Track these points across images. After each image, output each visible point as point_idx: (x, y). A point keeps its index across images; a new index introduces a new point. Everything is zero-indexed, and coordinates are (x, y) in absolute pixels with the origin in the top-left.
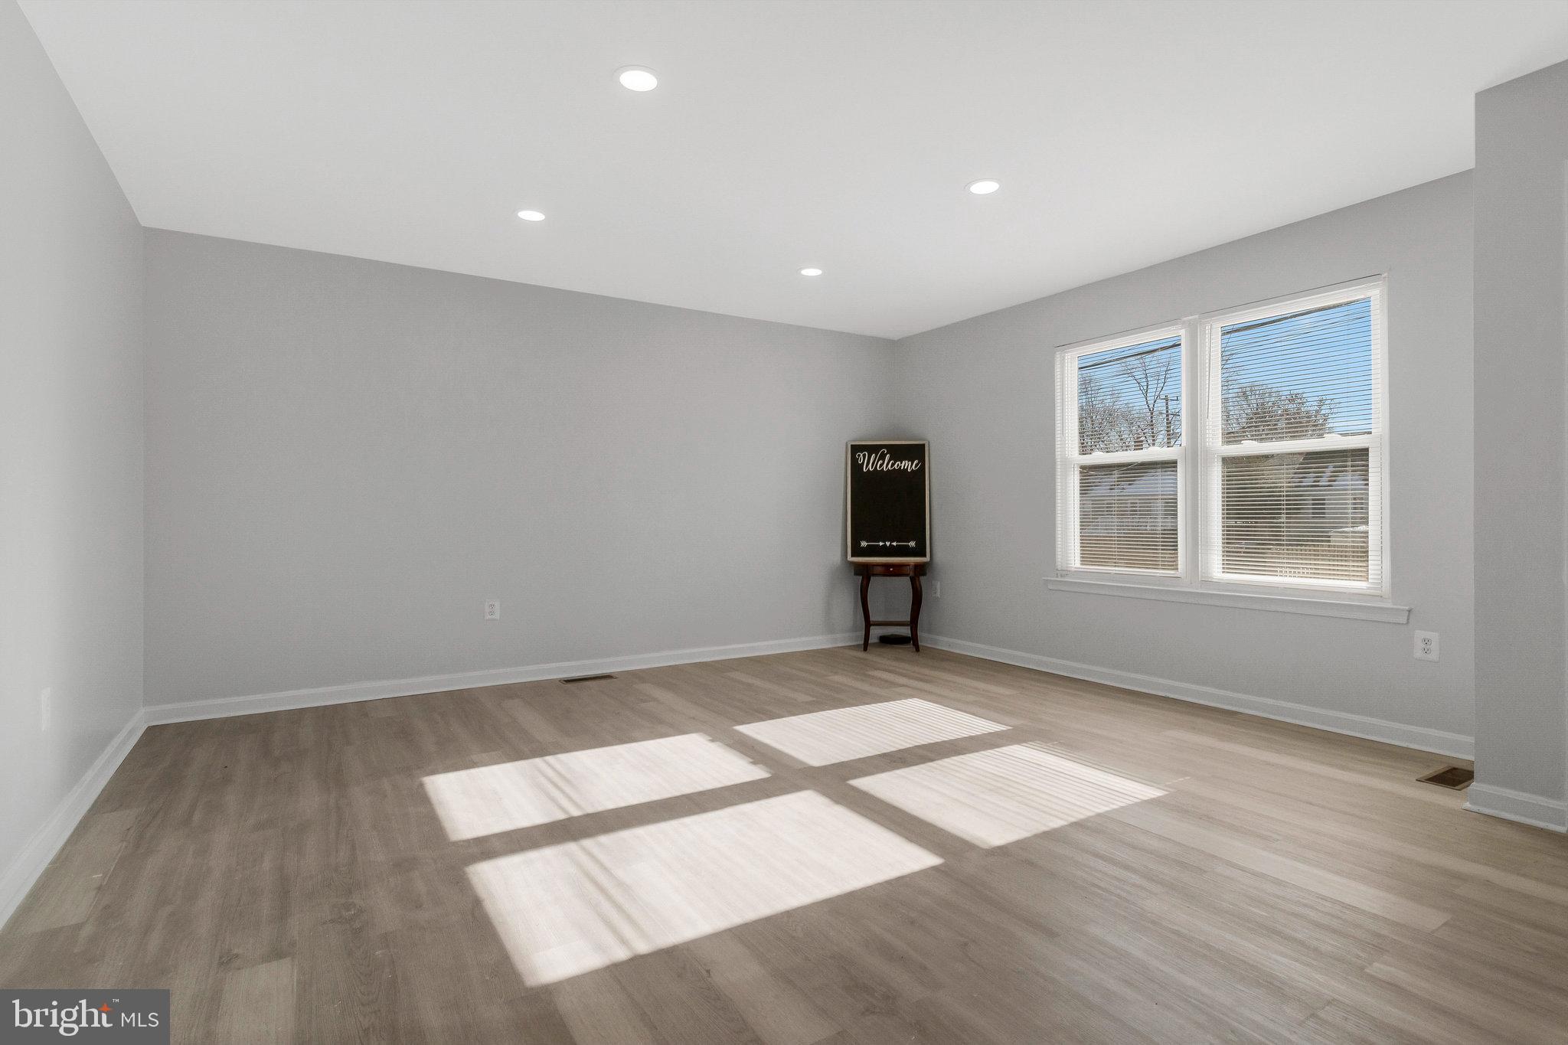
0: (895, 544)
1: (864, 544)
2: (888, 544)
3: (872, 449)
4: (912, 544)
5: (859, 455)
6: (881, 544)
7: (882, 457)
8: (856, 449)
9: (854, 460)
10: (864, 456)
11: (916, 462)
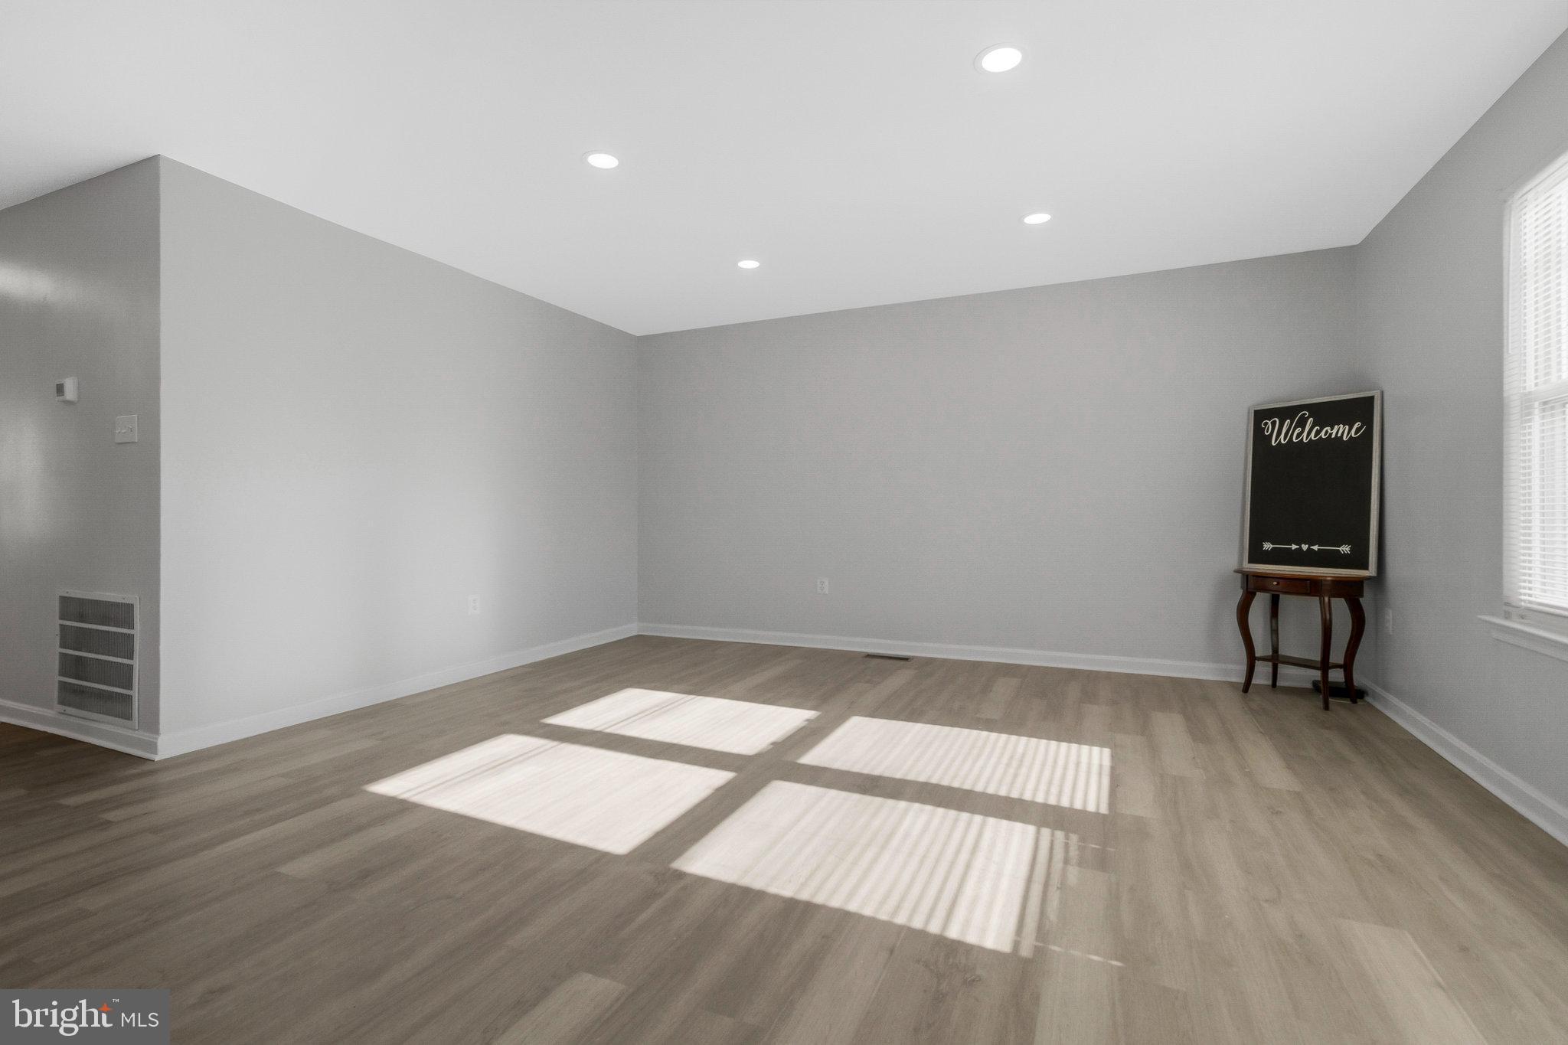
0: (1316, 548)
1: (1268, 546)
2: (1305, 547)
3: (1285, 413)
4: (1345, 549)
5: (1266, 424)
6: (1294, 547)
7: (1302, 423)
8: (1261, 416)
9: (1258, 431)
10: (1274, 424)
11: (1357, 425)
